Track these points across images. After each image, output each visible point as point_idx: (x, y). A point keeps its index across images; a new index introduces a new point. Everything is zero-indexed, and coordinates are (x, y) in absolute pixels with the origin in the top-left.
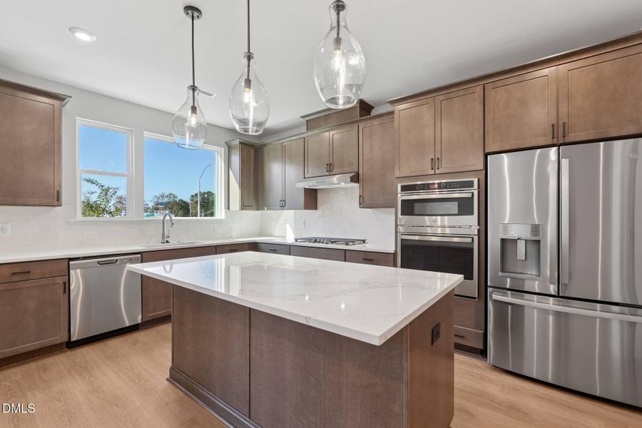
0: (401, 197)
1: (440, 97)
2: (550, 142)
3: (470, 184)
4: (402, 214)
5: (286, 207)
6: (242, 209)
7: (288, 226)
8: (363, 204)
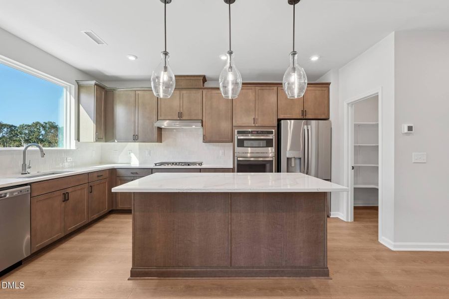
0: (237, 137)
1: (258, 88)
2: (301, 117)
3: (271, 133)
4: (238, 146)
5: (139, 140)
6: (96, 141)
7: (132, 155)
8: (206, 140)
